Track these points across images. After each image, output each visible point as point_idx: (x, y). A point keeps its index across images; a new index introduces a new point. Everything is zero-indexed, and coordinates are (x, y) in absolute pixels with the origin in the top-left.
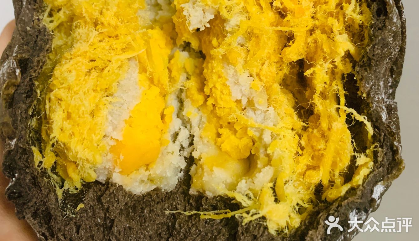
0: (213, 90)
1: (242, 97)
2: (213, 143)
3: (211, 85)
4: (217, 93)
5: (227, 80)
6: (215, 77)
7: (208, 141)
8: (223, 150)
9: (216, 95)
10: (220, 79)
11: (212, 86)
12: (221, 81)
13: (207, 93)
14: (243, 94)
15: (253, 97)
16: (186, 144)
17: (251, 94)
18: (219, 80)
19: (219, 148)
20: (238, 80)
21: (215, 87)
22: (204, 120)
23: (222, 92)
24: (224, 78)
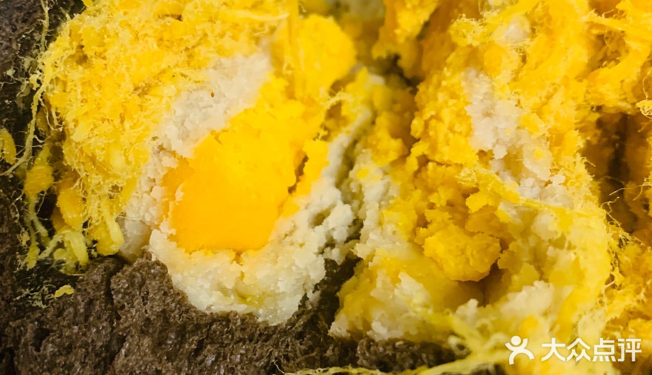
0: (433, 123)
1: (494, 146)
2: (405, 237)
3: (428, 113)
4: (440, 130)
5: (467, 103)
6: (441, 96)
7: (394, 233)
8: (427, 252)
9: (436, 132)
10: (454, 101)
11: (433, 113)
12: (454, 105)
13: (416, 132)
14: (498, 140)
15: (522, 146)
16: (340, 235)
17: (519, 138)
18: (452, 102)
19: (419, 248)
20: (493, 108)
21: (437, 117)
22: (393, 192)
23: (451, 129)
24: (462, 99)
